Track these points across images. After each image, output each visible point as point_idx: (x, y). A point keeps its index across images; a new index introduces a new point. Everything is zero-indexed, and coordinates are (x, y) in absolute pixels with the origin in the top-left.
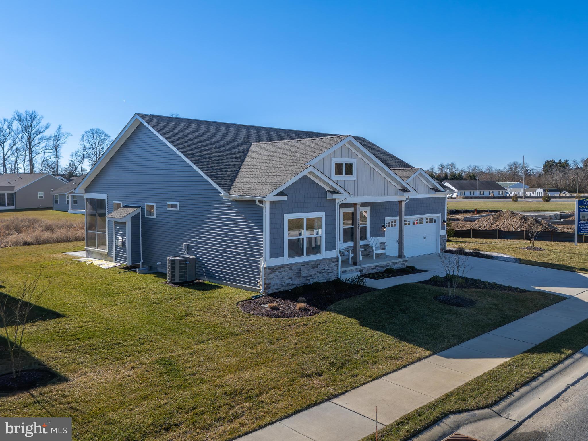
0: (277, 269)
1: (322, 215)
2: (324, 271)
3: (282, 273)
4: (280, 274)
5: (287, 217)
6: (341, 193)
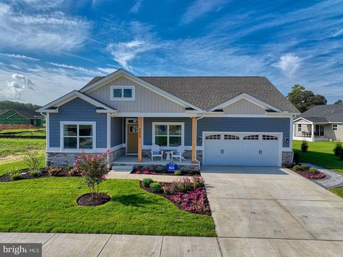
1: (93, 124)
5: (62, 123)
6: (104, 109)
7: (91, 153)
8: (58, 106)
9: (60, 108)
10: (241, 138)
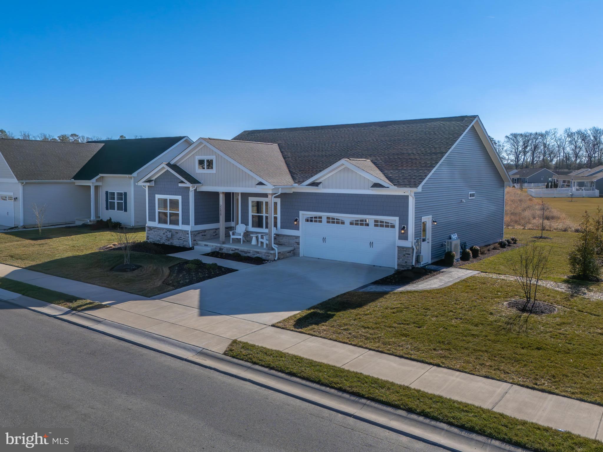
0: (152, 229)
1: (179, 198)
2: (181, 238)
3: (155, 232)
4: (154, 232)
6: (185, 183)
7: (178, 230)
8: (154, 178)
9: (156, 181)
10: (347, 222)
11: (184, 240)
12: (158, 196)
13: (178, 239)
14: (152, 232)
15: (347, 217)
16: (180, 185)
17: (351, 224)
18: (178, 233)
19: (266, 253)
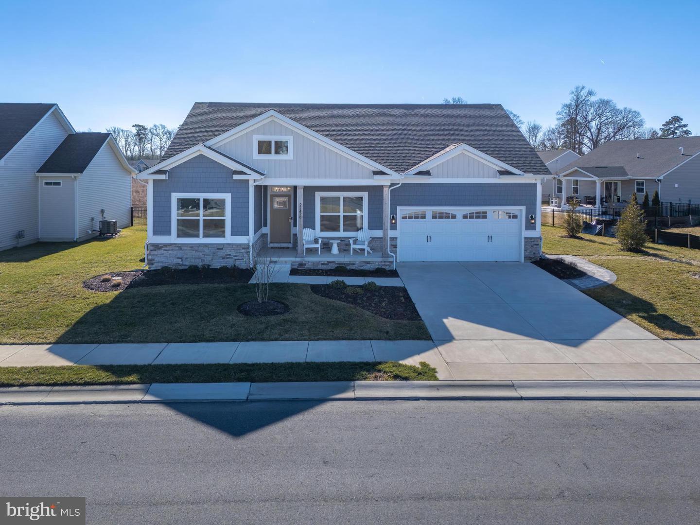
0: (162, 247)
1: (227, 197)
2: (228, 257)
3: (169, 252)
6: (245, 174)
7: (223, 244)
9: (171, 172)
10: (459, 216)
11: (236, 258)
12: (175, 197)
13: (223, 258)
14: (162, 251)
15: (460, 211)
16: (236, 177)
17: (465, 217)
18: (222, 249)
19: (381, 262)
